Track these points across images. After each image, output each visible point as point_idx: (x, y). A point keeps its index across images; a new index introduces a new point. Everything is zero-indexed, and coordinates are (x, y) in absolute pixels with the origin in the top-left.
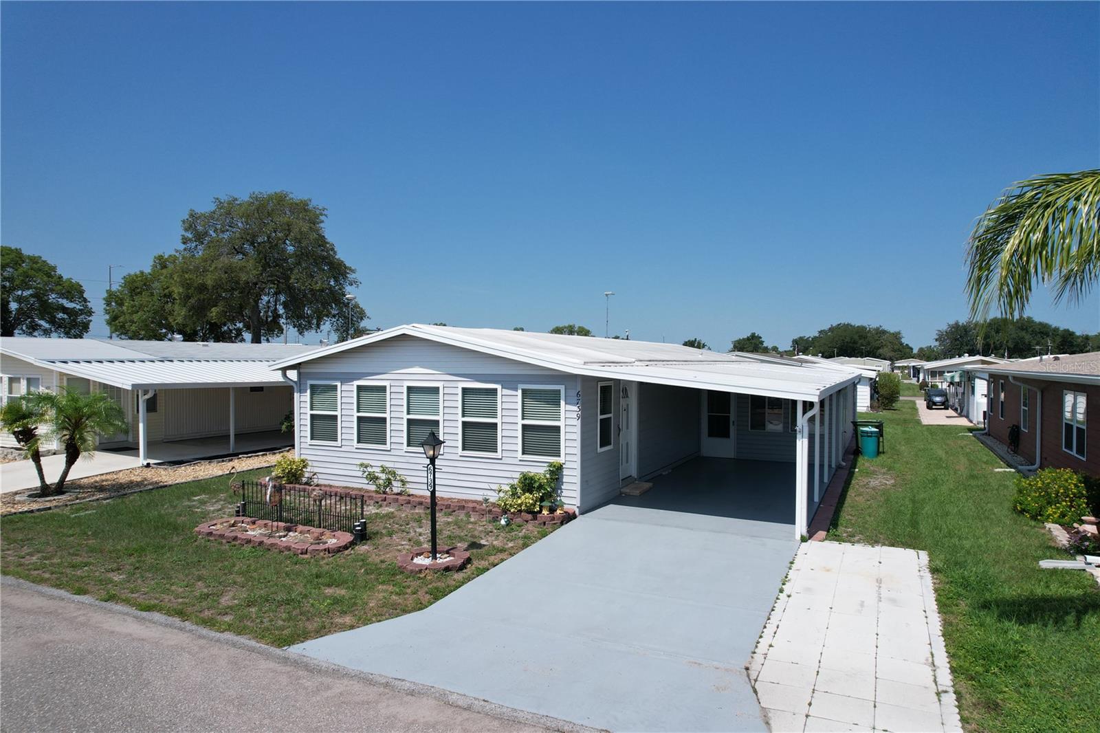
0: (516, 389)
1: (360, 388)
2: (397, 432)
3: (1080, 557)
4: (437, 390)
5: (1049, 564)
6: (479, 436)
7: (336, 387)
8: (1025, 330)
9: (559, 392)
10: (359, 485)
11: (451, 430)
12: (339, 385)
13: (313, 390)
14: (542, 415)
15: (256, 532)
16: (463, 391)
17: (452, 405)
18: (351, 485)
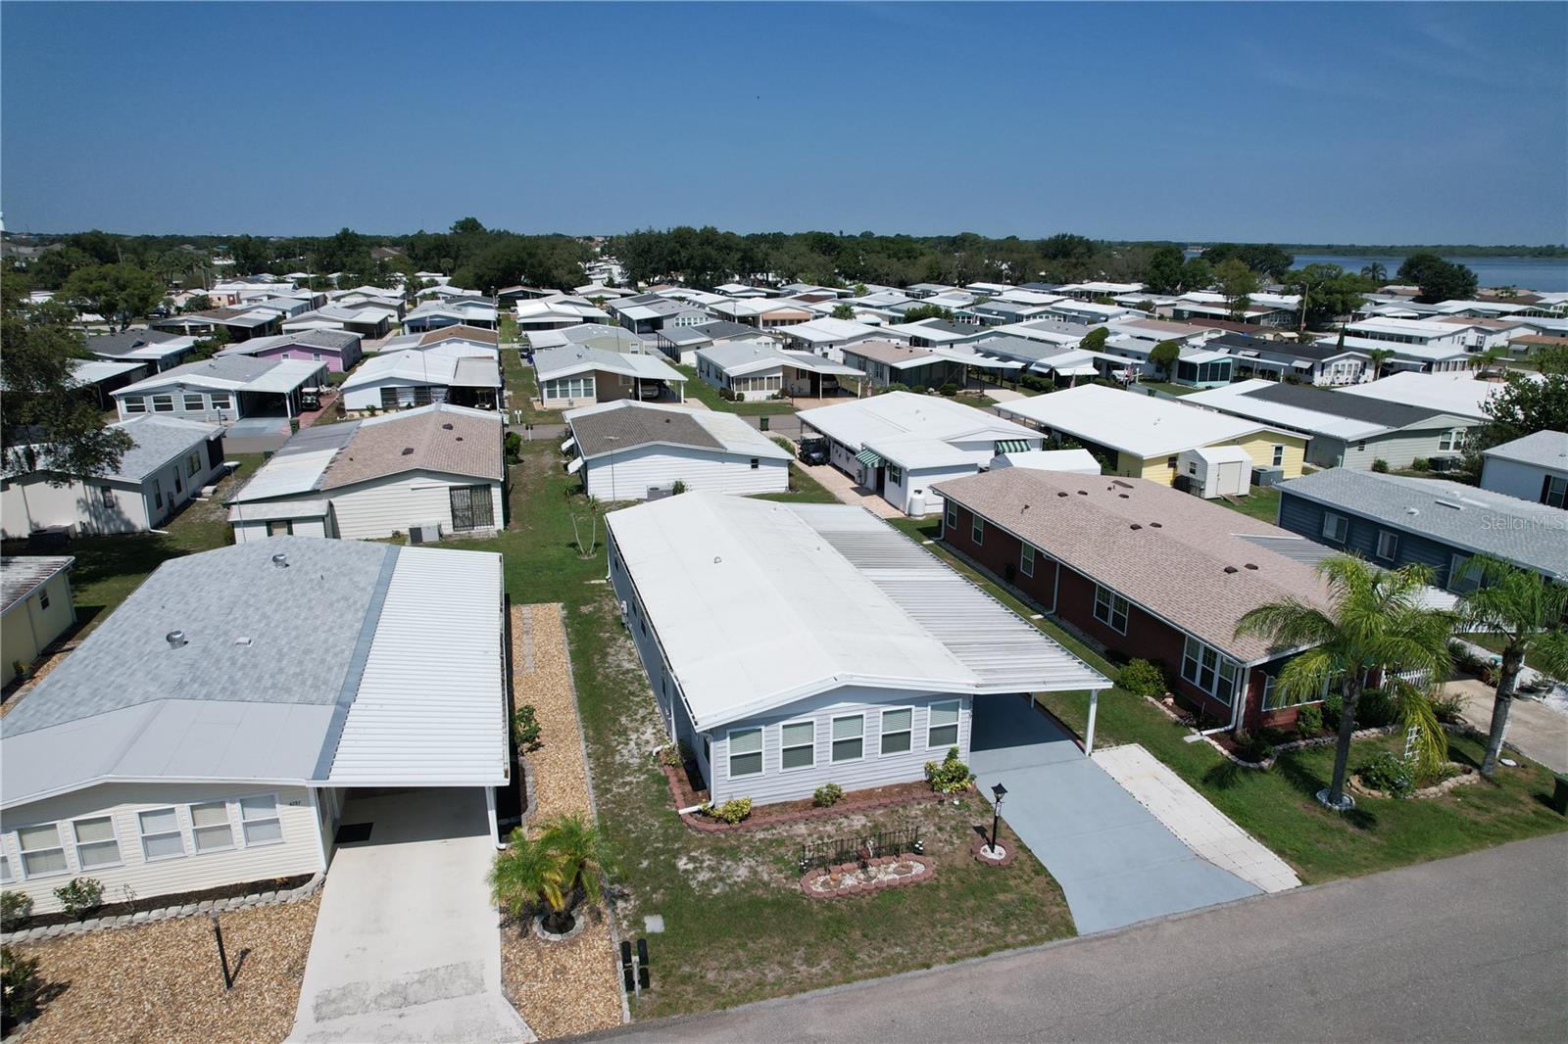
0: (927, 706)
1: (784, 727)
2: (823, 752)
3: (1193, 730)
4: (861, 716)
5: (1189, 739)
6: (896, 742)
7: (760, 730)
8: (711, 243)
9: (958, 703)
10: (783, 801)
11: (872, 743)
12: (763, 728)
13: (733, 736)
14: (945, 719)
15: (850, 880)
16: (884, 713)
17: (874, 725)
18: (774, 802)
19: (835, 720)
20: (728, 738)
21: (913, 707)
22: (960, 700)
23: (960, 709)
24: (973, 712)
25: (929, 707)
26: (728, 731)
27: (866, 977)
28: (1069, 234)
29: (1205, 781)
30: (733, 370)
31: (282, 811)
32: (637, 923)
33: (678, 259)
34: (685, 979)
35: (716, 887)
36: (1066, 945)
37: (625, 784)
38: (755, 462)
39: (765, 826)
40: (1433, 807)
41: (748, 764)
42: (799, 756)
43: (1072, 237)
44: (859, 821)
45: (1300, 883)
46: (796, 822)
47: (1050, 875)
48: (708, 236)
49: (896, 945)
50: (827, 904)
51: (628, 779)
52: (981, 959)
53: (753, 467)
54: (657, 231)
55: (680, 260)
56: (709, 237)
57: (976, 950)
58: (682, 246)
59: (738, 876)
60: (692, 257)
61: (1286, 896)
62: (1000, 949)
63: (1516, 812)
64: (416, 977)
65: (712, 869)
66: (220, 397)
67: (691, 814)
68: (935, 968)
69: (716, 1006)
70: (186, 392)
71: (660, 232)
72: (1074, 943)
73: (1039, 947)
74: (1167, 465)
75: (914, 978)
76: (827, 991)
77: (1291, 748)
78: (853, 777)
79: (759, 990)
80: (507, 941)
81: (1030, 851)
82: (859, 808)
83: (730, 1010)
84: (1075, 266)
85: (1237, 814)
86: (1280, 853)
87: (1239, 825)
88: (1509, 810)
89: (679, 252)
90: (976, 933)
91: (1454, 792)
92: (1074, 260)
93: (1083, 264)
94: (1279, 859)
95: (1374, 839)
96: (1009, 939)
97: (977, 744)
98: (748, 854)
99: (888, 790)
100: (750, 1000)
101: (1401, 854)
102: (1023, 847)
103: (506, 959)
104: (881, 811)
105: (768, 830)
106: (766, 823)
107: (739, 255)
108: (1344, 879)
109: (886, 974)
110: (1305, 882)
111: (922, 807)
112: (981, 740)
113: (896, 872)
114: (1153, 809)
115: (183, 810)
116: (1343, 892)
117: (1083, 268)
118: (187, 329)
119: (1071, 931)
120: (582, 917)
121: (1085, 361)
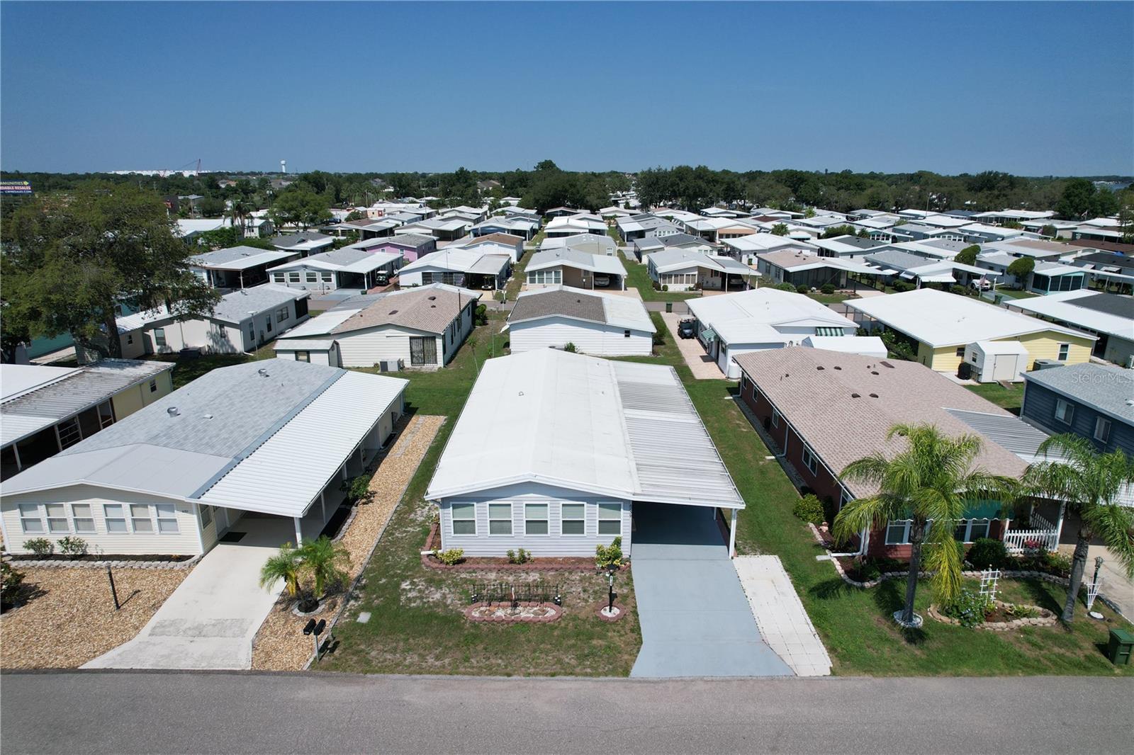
0: (596, 504)
1: (490, 505)
2: (519, 527)
3: (827, 551)
4: (546, 505)
5: (819, 558)
6: (573, 527)
7: (473, 505)
8: (702, 178)
9: (620, 505)
10: (492, 556)
11: (555, 526)
12: (475, 504)
13: (455, 507)
14: (610, 515)
15: (501, 613)
16: (563, 505)
17: (555, 513)
18: (486, 556)
19: (527, 505)
20: (451, 508)
21: (585, 503)
22: (622, 503)
23: (622, 510)
24: (632, 513)
25: (598, 505)
26: (451, 503)
27: (464, 674)
28: (994, 171)
29: (812, 591)
30: (661, 269)
31: (178, 515)
32: (355, 615)
33: (676, 190)
34: (357, 653)
35: (415, 602)
36: (613, 681)
37: (405, 532)
38: (628, 333)
39: (470, 570)
40: (992, 638)
41: (464, 527)
42: (501, 527)
43: (997, 174)
44: (534, 577)
45: (829, 673)
46: (490, 570)
47: (641, 635)
48: (700, 173)
49: (501, 658)
50: (475, 625)
51: (409, 529)
52: (549, 678)
53: (626, 336)
54: (664, 169)
55: (678, 190)
56: (702, 173)
57: (549, 671)
58: (681, 180)
59: (433, 598)
60: (687, 188)
61: (810, 680)
62: (566, 674)
63: (1068, 654)
64: (213, 622)
65: (420, 591)
66: (326, 274)
67: (429, 555)
68: (514, 677)
69: (362, 671)
70: (308, 271)
71: (666, 170)
72: (622, 681)
73: (595, 679)
74: (956, 353)
75: (494, 680)
76: (434, 676)
77: (900, 576)
78: (540, 547)
79: (394, 668)
80: (274, 611)
81: (638, 616)
82: (536, 568)
83: (369, 675)
84: (998, 197)
85: (818, 618)
86: (832, 650)
87: (813, 625)
88: (1062, 651)
89: (678, 184)
90: (560, 661)
91: (1022, 630)
92: (996, 192)
93: (1005, 195)
94: (826, 654)
95: (918, 652)
96: (578, 670)
97: (636, 538)
98: (448, 586)
99: (566, 560)
100: (384, 672)
101: (930, 667)
102: (635, 613)
103: (267, 621)
104: (553, 573)
105: (470, 573)
106: (470, 568)
107: (724, 186)
108: (867, 677)
109: (479, 674)
110: (833, 673)
111: (583, 574)
112: (639, 536)
113: (535, 613)
114: (753, 603)
115: (126, 506)
116: (859, 685)
117: (1004, 198)
118: (340, 232)
119: (626, 672)
120: (324, 605)
121: (946, 271)
